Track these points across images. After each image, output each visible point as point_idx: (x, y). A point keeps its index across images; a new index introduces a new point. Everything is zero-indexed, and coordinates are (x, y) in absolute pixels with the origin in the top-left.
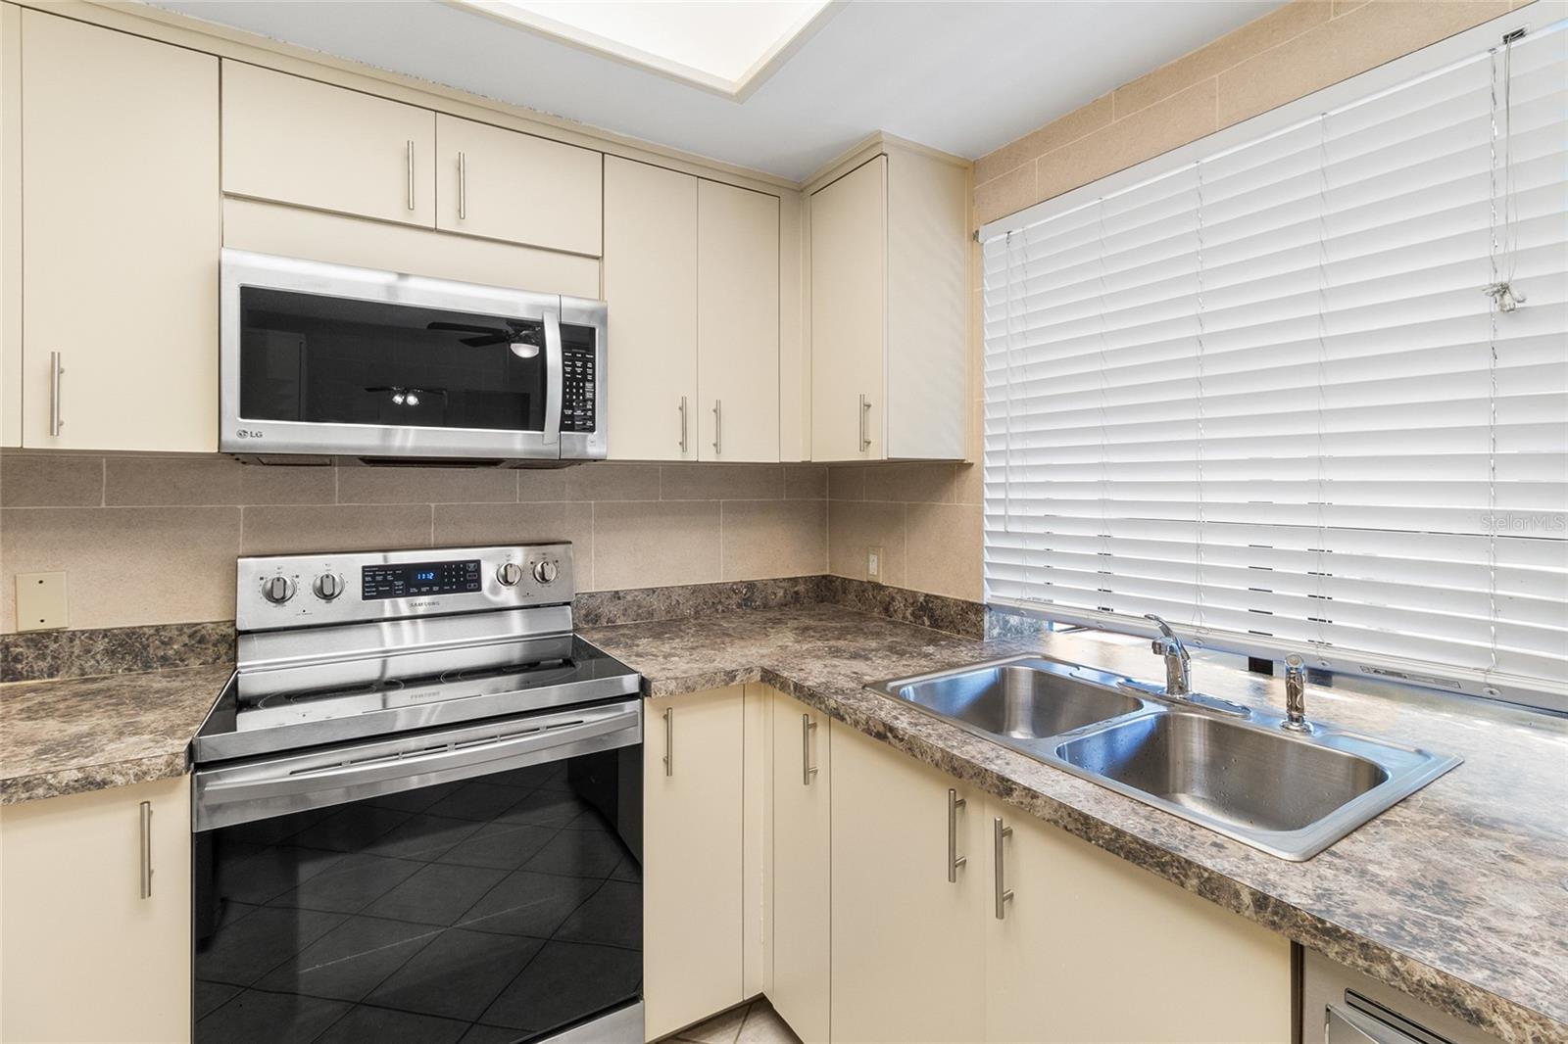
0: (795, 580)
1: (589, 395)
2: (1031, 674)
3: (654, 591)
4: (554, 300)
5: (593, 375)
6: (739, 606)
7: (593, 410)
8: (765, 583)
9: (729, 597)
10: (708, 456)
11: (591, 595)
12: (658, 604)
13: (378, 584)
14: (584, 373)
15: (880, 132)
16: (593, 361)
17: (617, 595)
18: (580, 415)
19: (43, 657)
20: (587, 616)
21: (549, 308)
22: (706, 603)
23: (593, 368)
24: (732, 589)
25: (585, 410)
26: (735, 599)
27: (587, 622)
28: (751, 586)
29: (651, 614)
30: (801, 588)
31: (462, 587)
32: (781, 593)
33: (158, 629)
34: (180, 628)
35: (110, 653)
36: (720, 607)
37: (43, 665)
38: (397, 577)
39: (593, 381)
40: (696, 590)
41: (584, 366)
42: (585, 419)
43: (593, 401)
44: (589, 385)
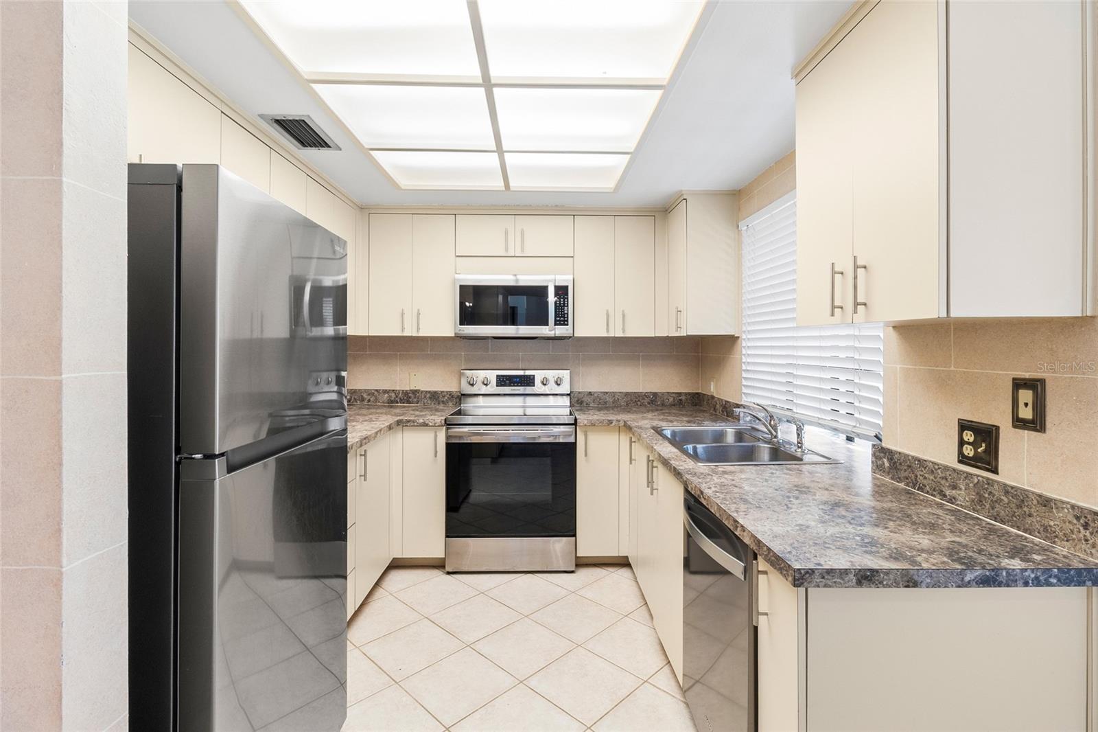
0: (680, 394)
1: (566, 312)
2: (733, 433)
3: (607, 393)
4: (551, 277)
5: (568, 304)
6: (649, 403)
7: (567, 317)
8: (663, 394)
9: (644, 399)
10: (619, 334)
11: (579, 393)
12: (609, 399)
13: (501, 381)
14: (564, 304)
15: (681, 191)
16: (567, 299)
17: (590, 393)
18: (562, 319)
19: (415, 398)
20: (578, 401)
21: (550, 281)
22: (632, 401)
23: (568, 301)
24: (646, 395)
25: (565, 318)
26: (647, 400)
27: (578, 404)
28: (655, 394)
29: (606, 403)
30: (683, 398)
31: (528, 385)
32: (671, 399)
33: (442, 392)
34: (447, 392)
35: (430, 398)
36: (639, 403)
37: (415, 400)
38: (507, 380)
39: (567, 306)
40: (627, 394)
41: (564, 301)
42: (564, 321)
43: (567, 314)
44: (566, 308)
